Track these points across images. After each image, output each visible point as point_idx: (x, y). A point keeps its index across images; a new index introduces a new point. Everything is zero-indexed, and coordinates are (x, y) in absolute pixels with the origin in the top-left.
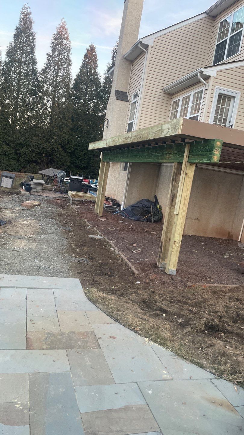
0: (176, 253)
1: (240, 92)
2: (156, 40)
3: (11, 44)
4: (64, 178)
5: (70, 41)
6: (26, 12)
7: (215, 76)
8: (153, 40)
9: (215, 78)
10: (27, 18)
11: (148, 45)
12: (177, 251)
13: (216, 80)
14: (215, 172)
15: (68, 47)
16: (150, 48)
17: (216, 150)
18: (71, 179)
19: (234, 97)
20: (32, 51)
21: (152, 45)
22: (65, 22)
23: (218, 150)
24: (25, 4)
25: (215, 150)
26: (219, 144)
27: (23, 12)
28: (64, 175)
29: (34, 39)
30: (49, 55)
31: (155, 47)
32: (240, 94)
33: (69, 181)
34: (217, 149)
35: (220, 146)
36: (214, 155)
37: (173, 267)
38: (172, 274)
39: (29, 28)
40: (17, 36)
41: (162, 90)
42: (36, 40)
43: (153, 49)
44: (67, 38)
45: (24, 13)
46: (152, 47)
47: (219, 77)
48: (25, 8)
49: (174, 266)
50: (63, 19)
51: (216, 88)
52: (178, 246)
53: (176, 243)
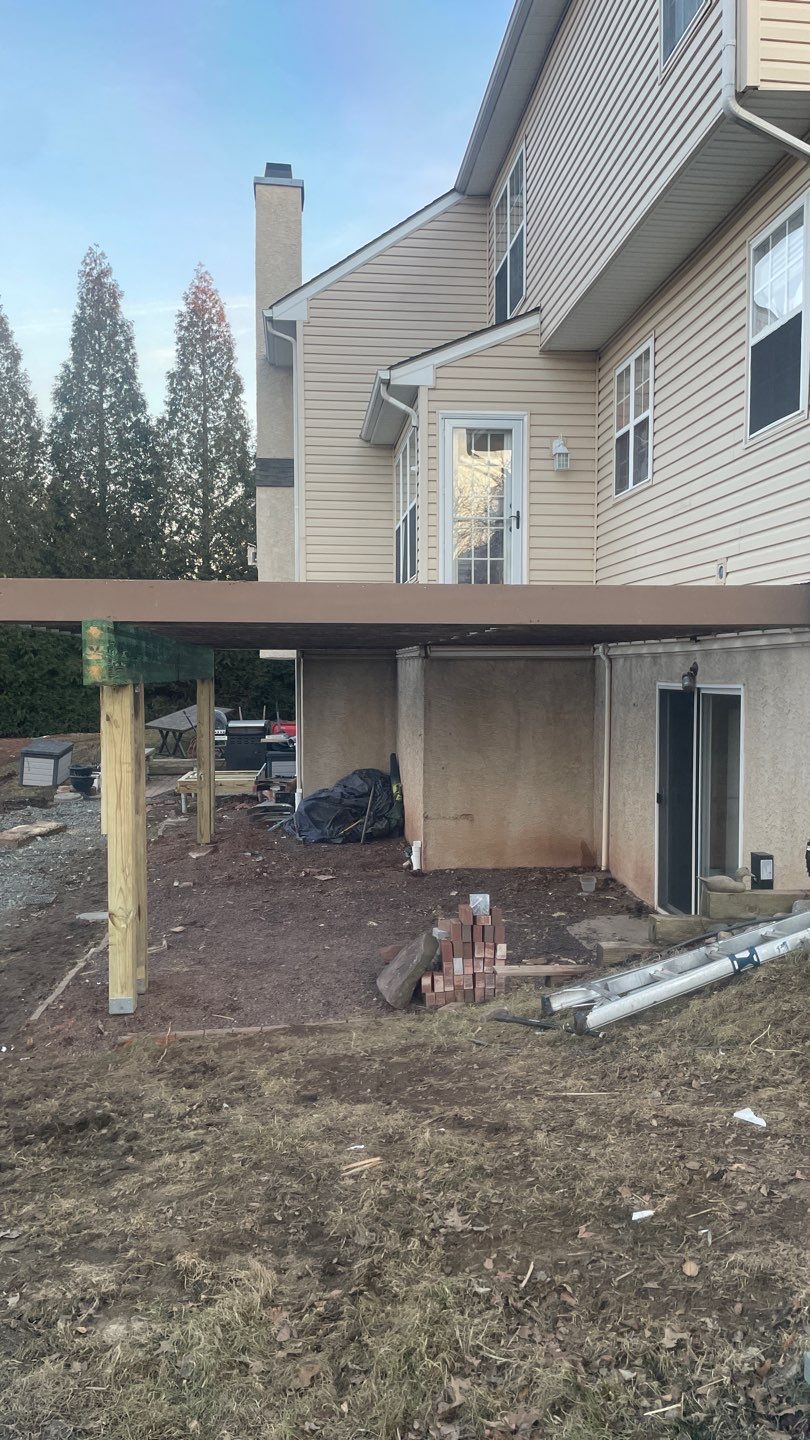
0: (121, 948)
1: (523, 413)
2: (315, 303)
3: (67, 367)
5: (227, 326)
6: (95, 271)
7: (431, 383)
8: (304, 305)
9: (434, 389)
10: (102, 285)
11: (295, 322)
12: (124, 940)
13: (435, 395)
14: (492, 663)
15: (225, 341)
16: (299, 327)
17: (92, 649)
18: (232, 731)
19: (509, 431)
20: (129, 375)
21: (306, 318)
22: (206, 272)
23: (98, 649)
24: (90, 249)
25: (88, 651)
26: (94, 632)
27: (88, 270)
29: (129, 340)
30: (171, 376)
31: (314, 321)
32: (526, 419)
34: (95, 647)
35: (101, 635)
36: (88, 662)
37: (119, 990)
38: (122, 1012)
39: (112, 312)
40: (79, 344)
41: (360, 437)
42: (135, 342)
43: (309, 330)
44: (221, 317)
45: (89, 274)
46: (307, 324)
47: (442, 384)
48: (92, 258)
49: (124, 987)
50: (200, 265)
51: (440, 416)
52: (124, 926)
53: (116, 919)
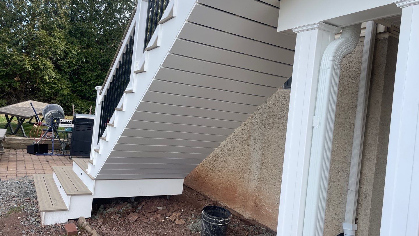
4: (58, 120)
18: (76, 121)
28: (59, 112)
33: (72, 126)
